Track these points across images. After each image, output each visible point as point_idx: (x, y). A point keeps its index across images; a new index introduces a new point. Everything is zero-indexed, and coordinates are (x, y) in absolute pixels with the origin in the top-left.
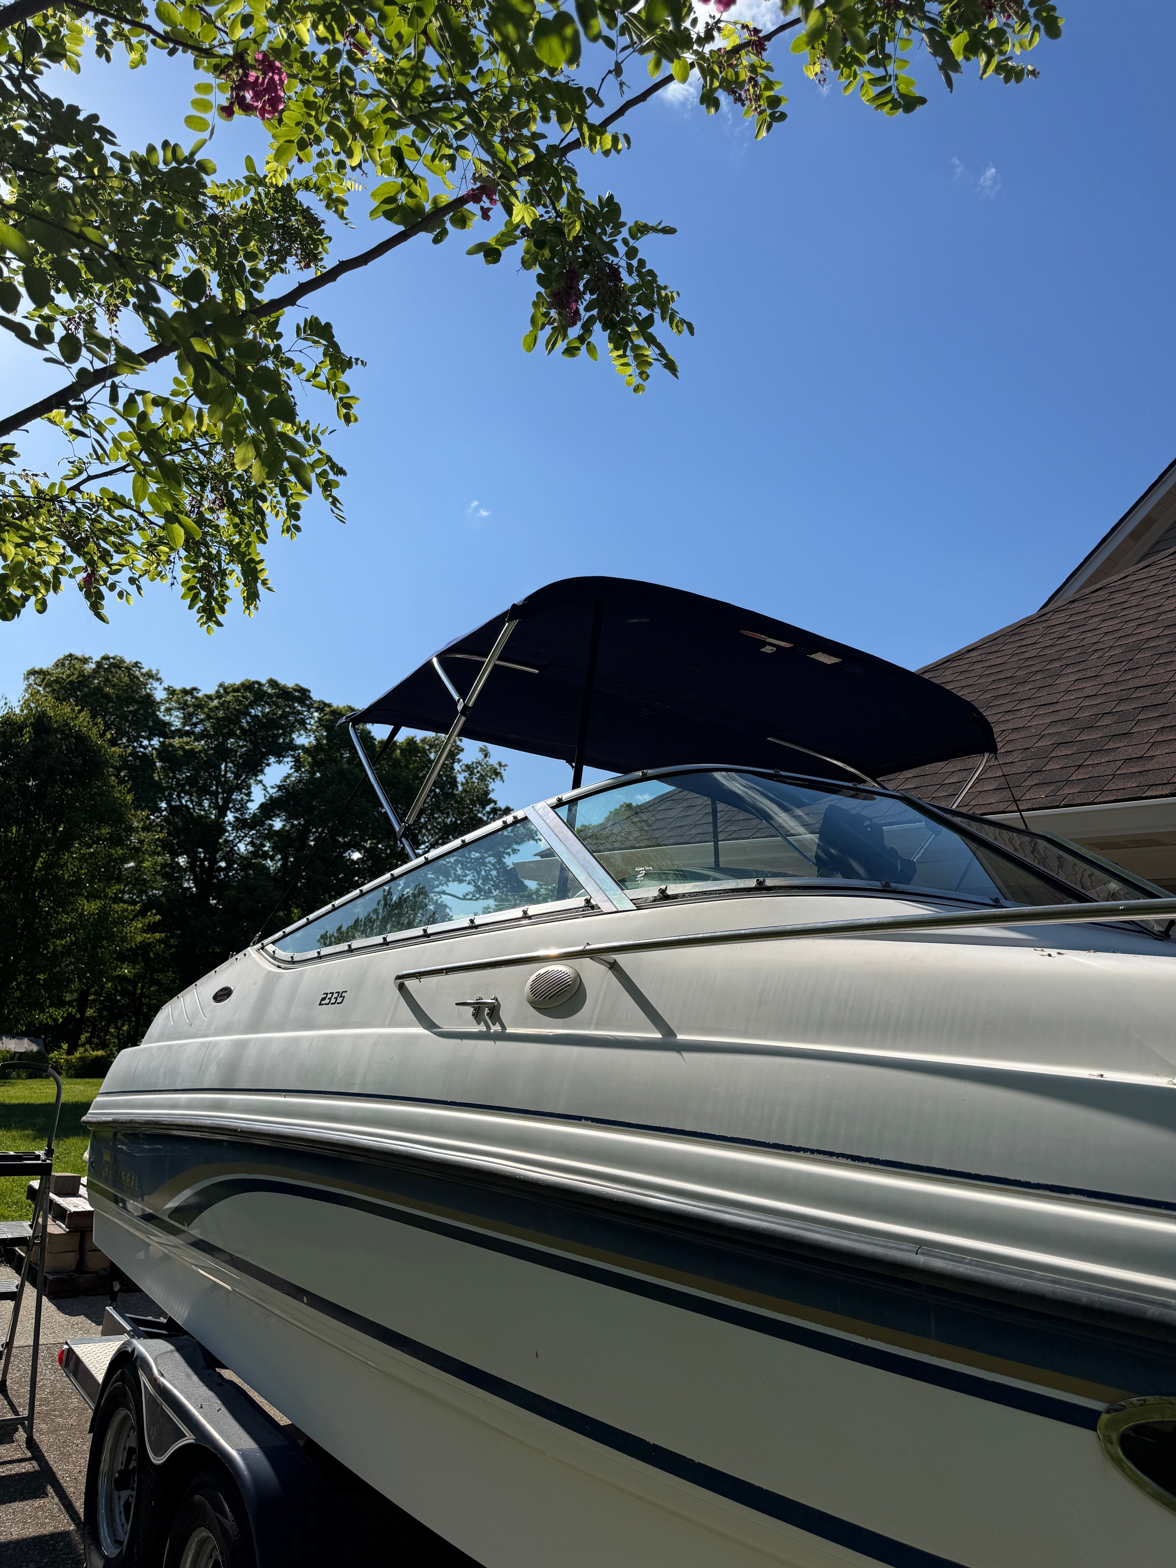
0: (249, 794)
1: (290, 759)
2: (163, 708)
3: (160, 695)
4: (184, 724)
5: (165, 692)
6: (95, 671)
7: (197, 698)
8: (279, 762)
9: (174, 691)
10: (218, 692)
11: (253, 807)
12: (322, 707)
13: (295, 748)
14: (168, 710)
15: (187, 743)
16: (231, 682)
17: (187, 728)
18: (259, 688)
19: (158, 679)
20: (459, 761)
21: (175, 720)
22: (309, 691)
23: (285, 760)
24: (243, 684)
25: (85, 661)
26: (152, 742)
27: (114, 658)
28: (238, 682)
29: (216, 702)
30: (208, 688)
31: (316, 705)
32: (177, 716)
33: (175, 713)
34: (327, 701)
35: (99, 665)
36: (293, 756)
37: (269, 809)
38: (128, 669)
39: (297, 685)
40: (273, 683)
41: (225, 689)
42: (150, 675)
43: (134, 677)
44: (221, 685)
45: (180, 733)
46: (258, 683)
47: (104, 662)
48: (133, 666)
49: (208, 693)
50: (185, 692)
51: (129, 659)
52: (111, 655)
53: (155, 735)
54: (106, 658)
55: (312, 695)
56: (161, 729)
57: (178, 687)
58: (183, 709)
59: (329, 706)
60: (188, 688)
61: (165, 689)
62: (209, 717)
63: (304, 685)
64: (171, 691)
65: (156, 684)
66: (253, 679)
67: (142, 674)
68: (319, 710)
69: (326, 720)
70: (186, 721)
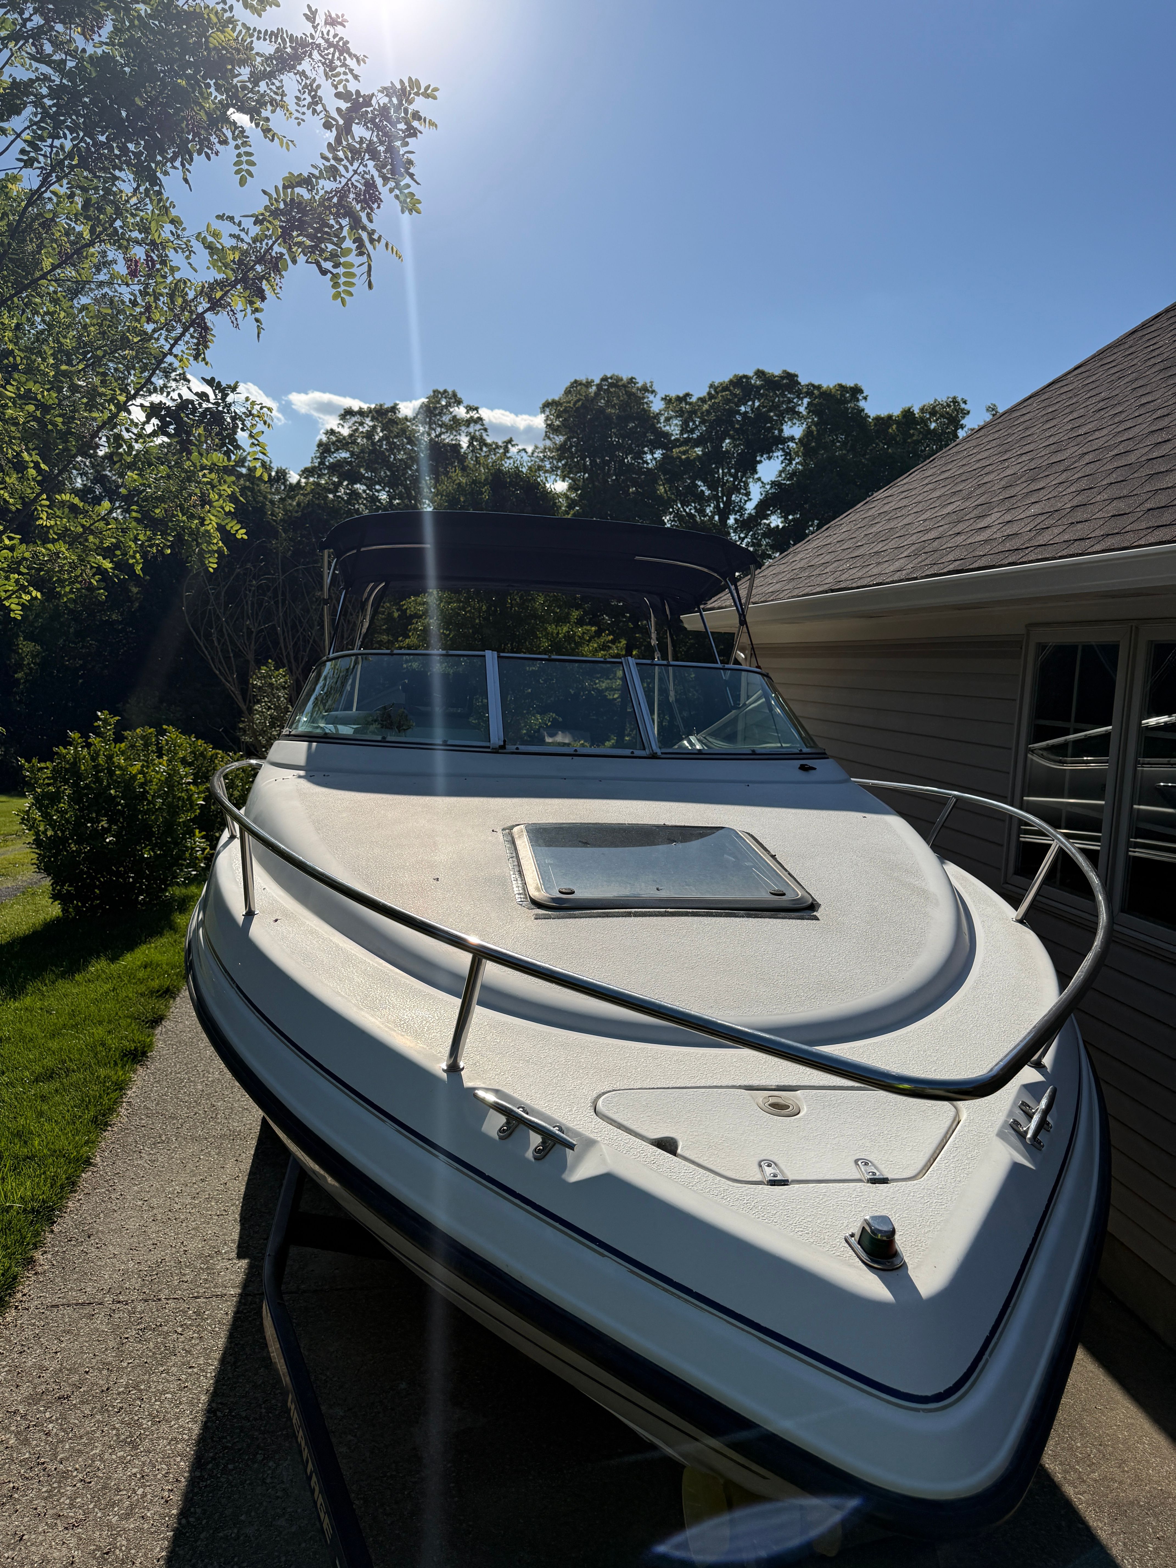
0: (748, 494)
1: (780, 453)
2: (662, 419)
3: (656, 405)
4: (682, 433)
5: (663, 402)
6: (597, 394)
7: (690, 404)
8: (769, 458)
9: (671, 399)
10: (709, 393)
11: (750, 507)
12: (812, 390)
13: (784, 440)
14: (668, 419)
15: (684, 453)
16: (721, 381)
17: (685, 436)
18: (747, 382)
19: (653, 392)
20: (962, 427)
21: (674, 429)
22: (797, 376)
23: (775, 454)
24: (731, 381)
25: (589, 384)
26: (655, 456)
27: (611, 378)
28: (726, 379)
29: (708, 404)
30: (699, 391)
31: (805, 390)
32: (676, 425)
33: (675, 422)
34: (816, 384)
35: (599, 386)
36: (783, 450)
37: (763, 508)
38: (624, 386)
39: (785, 371)
40: (760, 374)
41: (716, 389)
42: (645, 389)
43: (630, 395)
44: (711, 386)
45: (677, 443)
46: (745, 376)
47: (604, 383)
48: (628, 383)
49: (701, 396)
50: (679, 399)
51: (625, 376)
52: (609, 376)
53: (658, 448)
54: (604, 379)
55: (800, 379)
56: (662, 440)
57: (673, 395)
58: (681, 416)
59: (819, 387)
60: (681, 395)
61: (662, 399)
62: (703, 422)
63: (791, 371)
64: (667, 400)
65: (651, 397)
66: (741, 374)
67: (638, 389)
68: (809, 394)
69: (816, 405)
70: (684, 429)
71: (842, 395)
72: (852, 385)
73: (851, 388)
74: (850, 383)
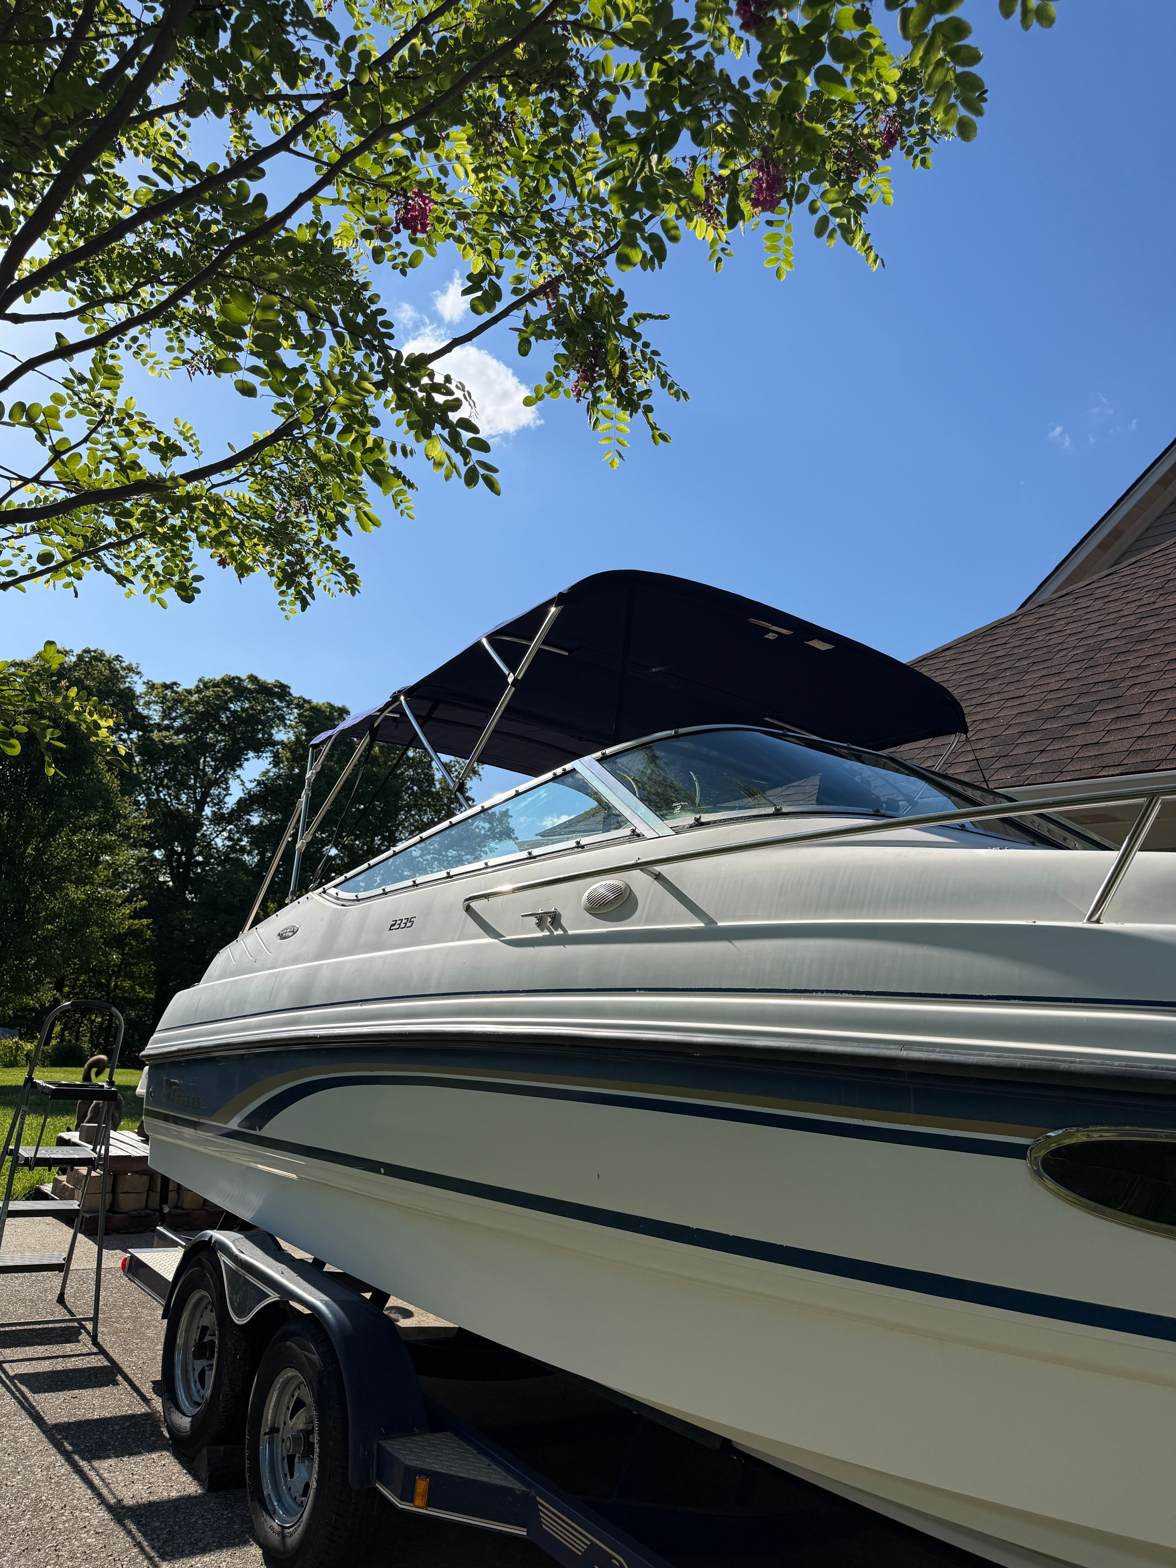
0: (227, 789)
1: (268, 754)
2: (142, 702)
3: (140, 688)
4: (163, 718)
5: (144, 686)
6: (76, 664)
7: (176, 693)
8: (258, 757)
9: (154, 685)
10: (197, 687)
11: (231, 801)
12: (302, 703)
13: (274, 744)
14: (147, 704)
15: (166, 737)
16: (211, 678)
17: (166, 722)
18: (239, 684)
19: (138, 673)
21: (155, 714)
22: (289, 687)
23: (264, 755)
24: (223, 680)
25: (66, 653)
26: (131, 736)
27: (95, 652)
28: (218, 677)
29: (195, 697)
30: (188, 682)
31: (296, 701)
32: (155, 710)
33: (154, 707)
34: (307, 698)
35: (80, 658)
36: (272, 751)
37: (247, 804)
38: (109, 662)
39: (276, 681)
40: (253, 679)
41: (205, 684)
42: (130, 669)
43: (113, 671)
44: (200, 680)
45: (159, 727)
46: (238, 678)
47: (85, 655)
48: (114, 659)
49: (187, 688)
50: (165, 686)
51: (109, 653)
52: (92, 649)
53: (134, 729)
54: (87, 651)
55: (291, 691)
56: (140, 722)
57: (158, 680)
58: (162, 703)
59: (309, 702)
60: (168, 683)
61: (144, 683)
62: (188, 711)
63: (285, 682)
64: (151, 686)
65: (136, 678)
66: (233, 675)
67: (122, 668)
68: (299, 706)
69: (306, 717)
70: (165, 715)
71: (331, 713)
72: (340, 706)
73: (339, 708)
74: (338, 704)
